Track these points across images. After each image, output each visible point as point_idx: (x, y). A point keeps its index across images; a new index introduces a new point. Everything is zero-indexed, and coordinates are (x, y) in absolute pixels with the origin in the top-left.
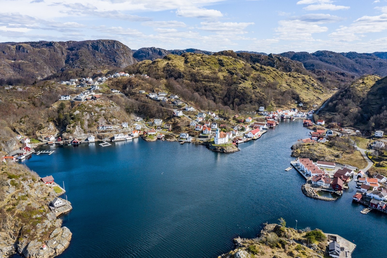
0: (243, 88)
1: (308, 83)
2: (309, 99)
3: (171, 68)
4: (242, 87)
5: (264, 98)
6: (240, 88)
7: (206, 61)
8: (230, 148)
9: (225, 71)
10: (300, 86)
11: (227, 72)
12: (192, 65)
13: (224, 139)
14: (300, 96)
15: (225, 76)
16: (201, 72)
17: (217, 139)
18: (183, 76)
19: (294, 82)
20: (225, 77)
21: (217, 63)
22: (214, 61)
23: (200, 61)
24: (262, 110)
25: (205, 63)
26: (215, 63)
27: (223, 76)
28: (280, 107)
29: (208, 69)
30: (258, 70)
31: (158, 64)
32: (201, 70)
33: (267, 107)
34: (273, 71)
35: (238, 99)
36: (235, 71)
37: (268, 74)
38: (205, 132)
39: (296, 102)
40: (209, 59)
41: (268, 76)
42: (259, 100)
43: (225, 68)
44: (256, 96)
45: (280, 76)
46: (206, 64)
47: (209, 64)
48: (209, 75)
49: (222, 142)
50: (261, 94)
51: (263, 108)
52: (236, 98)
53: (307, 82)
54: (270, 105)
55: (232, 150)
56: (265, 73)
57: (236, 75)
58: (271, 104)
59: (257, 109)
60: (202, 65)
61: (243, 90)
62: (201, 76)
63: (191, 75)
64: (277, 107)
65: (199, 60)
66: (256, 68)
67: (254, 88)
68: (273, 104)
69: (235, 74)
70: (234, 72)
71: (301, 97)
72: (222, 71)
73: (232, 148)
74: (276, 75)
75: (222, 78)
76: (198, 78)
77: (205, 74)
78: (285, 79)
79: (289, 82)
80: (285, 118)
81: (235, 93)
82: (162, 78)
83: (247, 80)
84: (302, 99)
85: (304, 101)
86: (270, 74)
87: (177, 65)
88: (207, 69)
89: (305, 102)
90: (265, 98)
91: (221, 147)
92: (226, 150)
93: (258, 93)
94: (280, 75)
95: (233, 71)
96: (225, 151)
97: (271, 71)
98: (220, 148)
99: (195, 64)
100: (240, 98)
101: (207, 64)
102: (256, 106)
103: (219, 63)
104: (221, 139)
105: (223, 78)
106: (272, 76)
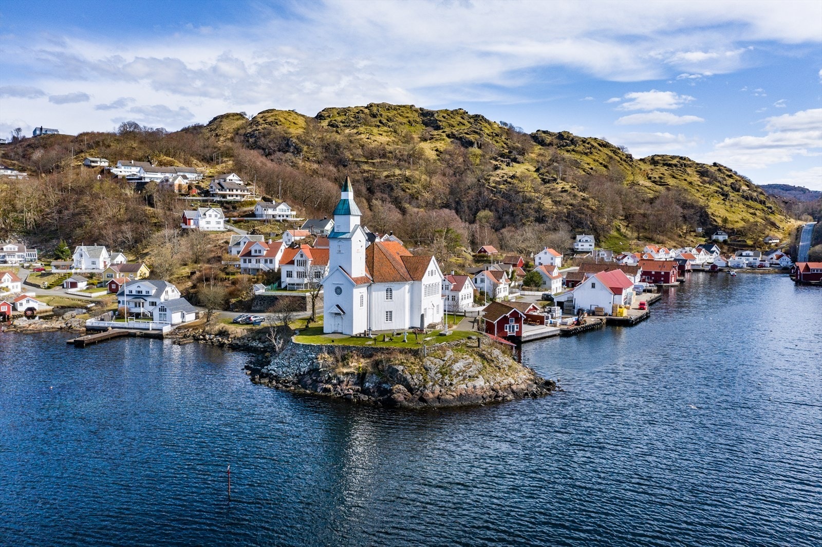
0: (509, 180)
1: (719, 182)
2: (743, 220)
3: (260, 127)
4: (503, 177)
5: (588, 207)
6: (498, 179)
7: (381, 115)
8: (458, 366)
9: (443, 140)
10: (698, 188)
11: (449, 140)
12: (332, 126)
13: (403, 291)
14: (710, 211)
15: (442, 150)
16: (361, 139)
17: (338, 291)
18: (297, 149)
19: (674, 177)
20: (441, 152)
21: (416, 122)
22: (407, 117)
23: (362, 115)
24: (586, 247)
25: (378, 119)
26: (409, 122)
27: (437, 150)
28: (650, 240)
29: (384, 134)
30: (551, 144)
31: (222, 123)
32: (361, 133)
33: (602, 238)
34: (600, 148)
35: (490, 213)
36: (477, 136)
37: (586, 154)
38: (289, 275)
39: (700, 230)
40: (391, 111)
41: (585, 158)
42: (569, 213)
43: (444, 132)
44: (556, 203)
45: (625, 161)
46: (380, 122)
47: (390, 124)
48: (386, 146)
49: (389, 315)
50: (575, 196)
51: (591, 238)
52: (484, 209)
53: (716, 179)
54: (614, 233)
55: (480, 382)
56: (573, 150)
57: (479, 147)
58: (618, 230)
59: (567, 245)
60: (366, 123)
61: (510, 183)
62: (360, 150)
63: (326, 148)
64: (638, 238)
65: (358, 113)
66: (543, 141)
67: (545, 181)
68: (623, 230)
69: (476, 145)
70: (473, 140)
71: (712, 214)
72: (432, 138)
73: (479, 363)
74: (611, 158)
75: (431, 154)
76: (348, 154)
77: (374, 145)
78: (641, 169)
79: (657, 176)
80: (689, 271)
81: (480, 194)
82: (226, 157)
83: (518, 162)
84: (719, 221)
85: (729, 226)
86: (591, 153)
87: (282, 119)
88: (381, 133)
89: (732, 229)
90: (594, 208)
91: (367, 353)
92: (415, 381)
93: (564, 194)
94: (624, 158)
95: (468, 136)
96: (399, 392)
97: (593, 146)
98: (356, 364)
99: (343, 123)
100: (497, 211)
101: (385, 121)
102: (563, 234)
103: (423, 121)
104: (379, 294)
105: (435, 157)
106: (597, 161)
